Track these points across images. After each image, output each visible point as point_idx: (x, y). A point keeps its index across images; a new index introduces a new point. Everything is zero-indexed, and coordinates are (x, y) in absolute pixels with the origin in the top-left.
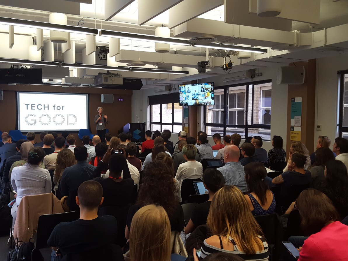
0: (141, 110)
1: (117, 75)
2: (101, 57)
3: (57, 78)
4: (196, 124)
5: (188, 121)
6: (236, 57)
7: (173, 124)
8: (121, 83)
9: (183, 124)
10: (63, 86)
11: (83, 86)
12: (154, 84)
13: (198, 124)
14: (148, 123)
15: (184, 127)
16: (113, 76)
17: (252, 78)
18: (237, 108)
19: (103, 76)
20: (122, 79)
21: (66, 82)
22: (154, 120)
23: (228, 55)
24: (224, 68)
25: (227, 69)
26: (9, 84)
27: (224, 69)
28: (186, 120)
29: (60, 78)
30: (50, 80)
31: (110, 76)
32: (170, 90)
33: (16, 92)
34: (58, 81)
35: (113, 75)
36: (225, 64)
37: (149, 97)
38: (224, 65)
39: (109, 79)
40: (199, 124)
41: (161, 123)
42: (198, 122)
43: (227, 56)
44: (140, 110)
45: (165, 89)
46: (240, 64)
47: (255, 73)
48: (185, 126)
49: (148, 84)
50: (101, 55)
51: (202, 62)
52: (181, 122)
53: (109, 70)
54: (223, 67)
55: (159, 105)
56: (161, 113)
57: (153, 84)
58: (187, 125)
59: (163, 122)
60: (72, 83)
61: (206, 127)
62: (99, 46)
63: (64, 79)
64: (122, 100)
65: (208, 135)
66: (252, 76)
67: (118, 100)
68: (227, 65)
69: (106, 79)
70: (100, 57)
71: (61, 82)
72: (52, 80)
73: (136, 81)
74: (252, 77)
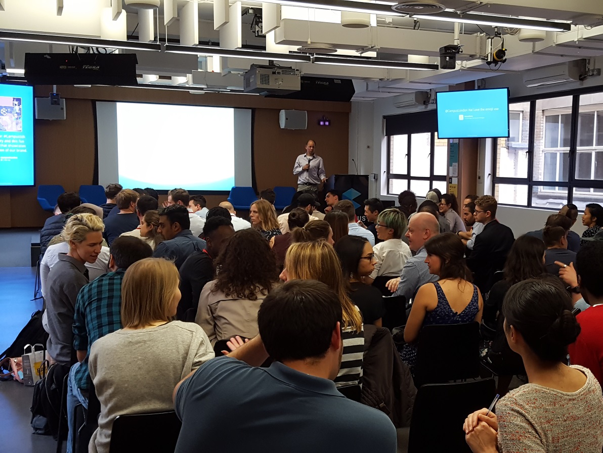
0: (368, 147)
1: (288, 70)
2: (258, 31)
3: (177, 74)
4: (475, 178)
5: (457, 171)
6: (515, 38)
7: (433, 178)
8: (296, 86)
9: (448, 179)
10: (191, 91)
11: (232, 91)
12: (381, 90)
13: (479, 178)
14: (383, 177)
15: (450, 185)
16: (279, 73)
17: (580, 79)
18: (594, 147)
19: (257, 72)
20: (300, 78)
21: (194, 82)
22: (395, 170)
23: (498, 34)
24: (489, 60)
25: (495, 62)
26: (75, 86)
27: (489, 63)
28: (454, 170)
29: (183, 73)
30: (161, 77)
31: (274, 73)
32: (426, 103)
33: (94, 102)
34: (180, 80)
35: (280, 71)
36: (490, 51)
37: (384, 117)
38: (489, 55)
39: (272, 77)
40: (481, 177)
41: (408, 177)
42: (478, 174)
43: (496, 36)
44: (366, 147)
45: (414, 101)
46: (533, 51)
47: (587, 70)
48: (451, 183)
49: (370, 89)
50: (257, 27)
51: (447, 48)
52: (445, 174)
53: (273, 61)
54: (487, 60)
55: (406, 136)
56: (409, 155)
57: (377, 90)
58: (455, 181)
59: (412, 175)
60: (207, 85)
61: (496, 185)
62: (252, 8)
63: (190, 76)
64: (327, 123)
65: (499, 202)
66: (580, 76)
67: (319, 124)
68: (495, 54)
69: (265, 79)
70: (254, 32)
71: (187, 83)
72: (170, 78)
73: (340, 82)
74: (582, 78)
